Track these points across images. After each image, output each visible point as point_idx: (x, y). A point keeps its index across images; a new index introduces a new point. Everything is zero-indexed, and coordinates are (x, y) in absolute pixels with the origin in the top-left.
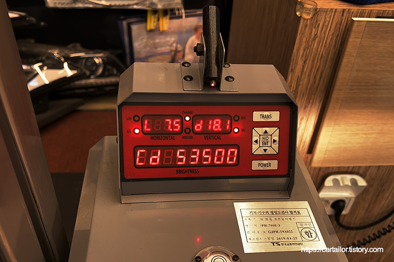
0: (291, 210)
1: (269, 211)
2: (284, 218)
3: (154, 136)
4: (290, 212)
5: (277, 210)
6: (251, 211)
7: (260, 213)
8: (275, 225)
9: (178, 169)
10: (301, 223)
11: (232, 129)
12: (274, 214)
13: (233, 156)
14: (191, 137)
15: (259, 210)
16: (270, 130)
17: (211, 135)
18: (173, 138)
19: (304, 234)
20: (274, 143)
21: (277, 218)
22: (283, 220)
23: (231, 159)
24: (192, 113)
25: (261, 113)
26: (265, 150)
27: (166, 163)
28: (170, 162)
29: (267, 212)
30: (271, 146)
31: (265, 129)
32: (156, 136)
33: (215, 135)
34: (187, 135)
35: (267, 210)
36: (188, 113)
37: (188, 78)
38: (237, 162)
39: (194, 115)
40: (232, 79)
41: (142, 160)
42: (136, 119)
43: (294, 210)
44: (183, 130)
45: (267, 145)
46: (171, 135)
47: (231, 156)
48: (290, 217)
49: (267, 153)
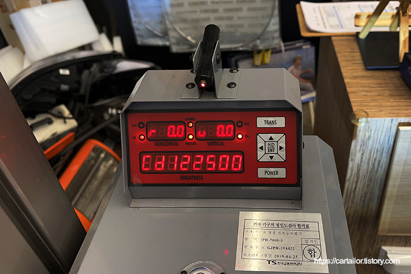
0: (299, 223)
3: (158, 142)
4: (298, 225)
5: (284, 223)
6: (255, 222)
7: (264, 225)
9: (182, 175)
11: (235, 136)
12: (280, 226)
13: (238, 163)
15: (264, 222)
16: (275, 136)
17: (214, 141)
18: (176, 144)
22: (288, 234)
23: (236, 166)
24: (194, 119)
25: (265, 118)
26: (271, 157)
27: (170, 169)
28: (174, 168)
31: (270, 135)
32: (160, 142)
33: (218, 141)
34: (190, 141)
35: (272, 222)
36: (192, 119)
37: (190, 86)
38: (242, 169)
39: (196, 121)
40: (233, 86)
41: (146, 166)
42: (141, 126)
43: (303, 223)
44: (186, 136)
45: (273, 152)
46: (175, 141)
47: (236, 163)
48: (295, 232)
49: (274, 160)
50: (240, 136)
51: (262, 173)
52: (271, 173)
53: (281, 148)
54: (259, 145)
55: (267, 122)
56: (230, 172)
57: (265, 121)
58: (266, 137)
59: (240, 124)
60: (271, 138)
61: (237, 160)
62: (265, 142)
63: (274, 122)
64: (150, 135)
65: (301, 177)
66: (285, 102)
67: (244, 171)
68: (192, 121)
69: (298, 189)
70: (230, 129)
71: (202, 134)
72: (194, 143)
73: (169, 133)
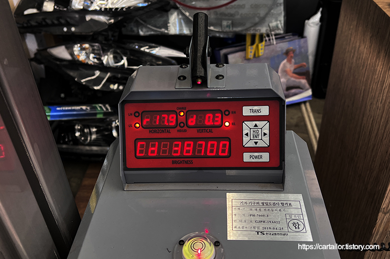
0: (282, 202)
1: (260, 202)
2: (274, 209)
3: (152, 129)
4: (281, 203)
5: (268, 202)
6: (242, 201)
7: (250, 204)
8: (264, 216)
9: (174, 160)
10: (291, 215)
11: (223, 124)
12: (265, 204)
13: (225, 148)
14: (185, 131)
15: (250, 201)
16: (260, 124)
17: (203, 129)
18: (169, 132)
19: (291, 225)
20: (264, 136)
21: (267, 209)
22: (273, 211)
23: (223, 151)
24: (185, 109)
25: (251, 107)
26: (256, 143)
27: (163, 155)
28: (166, 153)
29: (257, 203)
30: (261, 139)
31: (254, 123)
32: (154, 129)
33: (207, 129)
34: (181, 129)
35: (258, 201)
36: (183, 108)
38: (228, 154)
39: (187, 110)
40: (221, 77)
41: (141, 152)
42: (137, 114)
43: (286, 202)
44: (178, 125)
45: (257, 138)
46: (167, 129)
48: (279, 209)
49: (258, 145)
50: (227, 124)
51: (247, 157)
52: (256, 157)
53: (265, 134)
54: (245, 132)
55: (252, 111)
56: (217, 157)
57: (250, 109)
58: (251, 124)
59: (227, 113)
60: (256, 126)
62: (250, 129)
63: (258, 111)
64: (144, 124)
65: (284, 160)
67: (230, 155)
68: (183, 111)
69: (280, 171)
71: (192, 123)
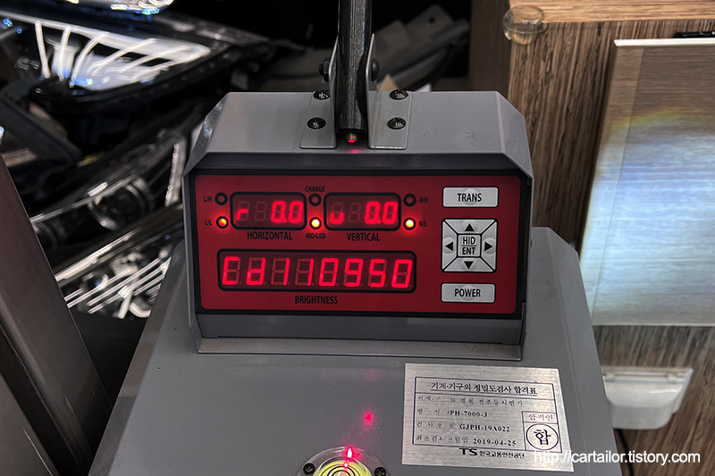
0: (517, 385)
1: (473, 384)
2: (500, 401)
3: (253, 231)
4: (515, 388)
5: (489, 384)
6: (434, 381)
7: (452, 389)
9: (299, 294)
11: (401, 221)
13: (405, 274)
15: (452, 382)
16: (477, 224)
17: (359, 232)
18: (288, 237)
20: (486, 249)
21: (485, 399)
22: (497, 404)
23: (401, 279)
24: (323, 191)
25: (460, 190)
26: (469, 264)
28: (283, 281)
29: (467, 387)
30: (480, 257)
31: (467, 222)
32: (257, 231)
33: (367, 232)
34: (315, 231)
35: (467, 382)
36: (317, 189)
37: (315, 124)
38: (411, 286)
39: (327, 193)
40: (400, 125)
42: (221, 199)
43: (524, 386)
44: (307, 222)
45: (472, 255)
46: (286, 230)
47: (400, 274)
48: (511, 400)
49: (473, 268)
50: (410, 223)
51: (449, 293)
52: (468, 293)
53: (488, 246)
54: (446, 241)
55: (462, 197)
56: (388, 290)
57: (459, 194)
58: (460, 225)
59: (410, 200)
60: (469, 228)
61: (403, 268)
62: (458, 235)
63: (475, 198)
64: (237, 218)
65: (524, 301)
66: (501, 157)
67: (415, 287)
68: (318, 193)
69: (515, 324)
70: (390, 209)
71: (338, 219)
72: (323, 236)
73: (273, 215)
